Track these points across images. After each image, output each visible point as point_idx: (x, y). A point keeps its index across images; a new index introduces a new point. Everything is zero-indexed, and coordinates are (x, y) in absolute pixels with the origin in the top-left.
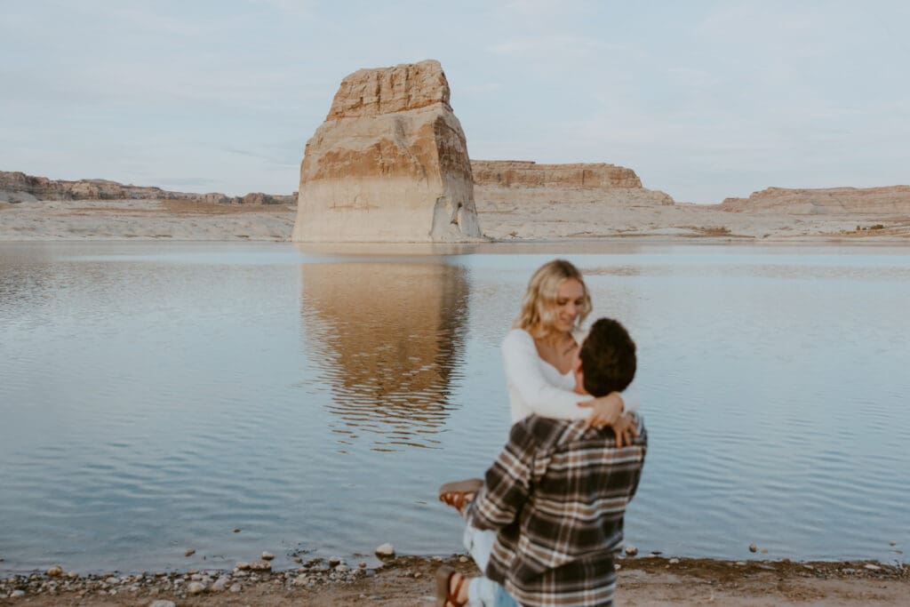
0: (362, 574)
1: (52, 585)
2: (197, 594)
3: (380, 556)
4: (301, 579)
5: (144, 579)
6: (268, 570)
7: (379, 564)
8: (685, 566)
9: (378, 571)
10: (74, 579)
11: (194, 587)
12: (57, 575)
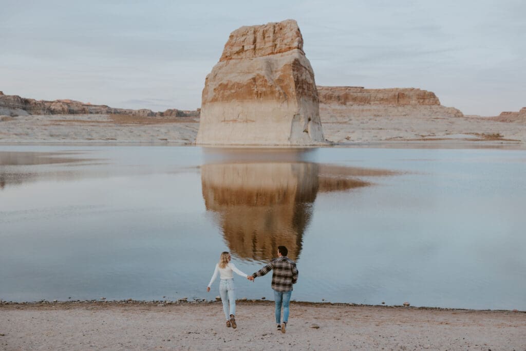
0: (211, 303)
1: (131, 302)
2: (169, 304)
3: (217, 299)
4: (195, 302)
5: (154, 302)
6: (186, 301)
7: (216, 300)
8: (299, 303)
9: (215, 301)
10: (136, 301)
11: (167, 302)
12: (131, 300)
